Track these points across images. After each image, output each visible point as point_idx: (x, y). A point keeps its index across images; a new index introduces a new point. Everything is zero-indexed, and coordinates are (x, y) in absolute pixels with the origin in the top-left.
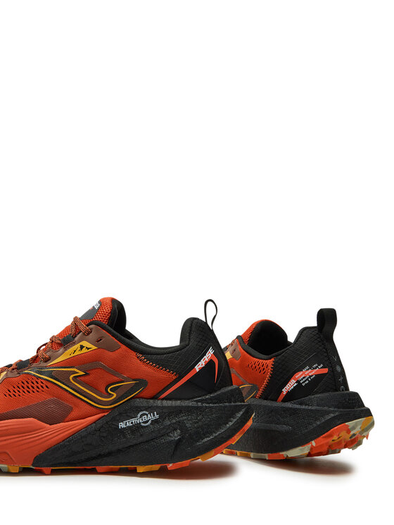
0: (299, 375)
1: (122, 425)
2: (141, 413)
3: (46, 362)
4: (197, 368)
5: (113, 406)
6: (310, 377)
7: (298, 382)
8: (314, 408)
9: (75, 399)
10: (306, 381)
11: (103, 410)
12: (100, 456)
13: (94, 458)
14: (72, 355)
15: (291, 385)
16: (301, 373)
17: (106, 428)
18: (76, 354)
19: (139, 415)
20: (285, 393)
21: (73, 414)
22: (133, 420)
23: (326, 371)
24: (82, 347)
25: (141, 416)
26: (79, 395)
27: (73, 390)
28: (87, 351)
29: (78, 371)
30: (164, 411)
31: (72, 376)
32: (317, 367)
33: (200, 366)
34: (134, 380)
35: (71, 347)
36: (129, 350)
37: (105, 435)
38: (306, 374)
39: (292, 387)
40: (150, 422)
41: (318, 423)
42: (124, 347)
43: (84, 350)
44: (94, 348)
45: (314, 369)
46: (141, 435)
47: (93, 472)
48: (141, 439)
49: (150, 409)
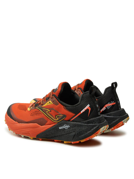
0: (107, 106)
1: (60, 128)
2: (65, 125)
3: (42, 105)
4: (82, 112)
5: (58, 122)
6: (110, 106)
7: (106, 108)
8: (112, 117)
9: (48, 118)
10: (109, 107)
11: (55, 123)
12: (55, 137)
13: (53, 137)
14: (47, 105)
15: (104, 109)
16: (107, 105)
17: (55, 128)
18: (48, 105)
19: (64, 126)
20: (101, 111)
21: (47, 123)
22: (63, 127)
23: (115, 103)
24: (50, 102)
25: (65, 126)
26: (49, 118)
27: (47, 116)
28: (51, 104)
29: (48, 110)
30: (71, 125)
31: (47, 111)
32: (112, 102)
33: (83, 111)
34: (62, 115)
35: (47, 102)
36: (62, 105)
37: (55, 130)
38: (109, 105)
39: (104, 110)
40: (67, 128)
41: (114, 122)
42: (60, 104)
43: (50, 104)
44: (52, 104)
45: (111, 103)
46: (65, 132)
47: (53, 141)
48: (65, 133)
49: (67, 124)
